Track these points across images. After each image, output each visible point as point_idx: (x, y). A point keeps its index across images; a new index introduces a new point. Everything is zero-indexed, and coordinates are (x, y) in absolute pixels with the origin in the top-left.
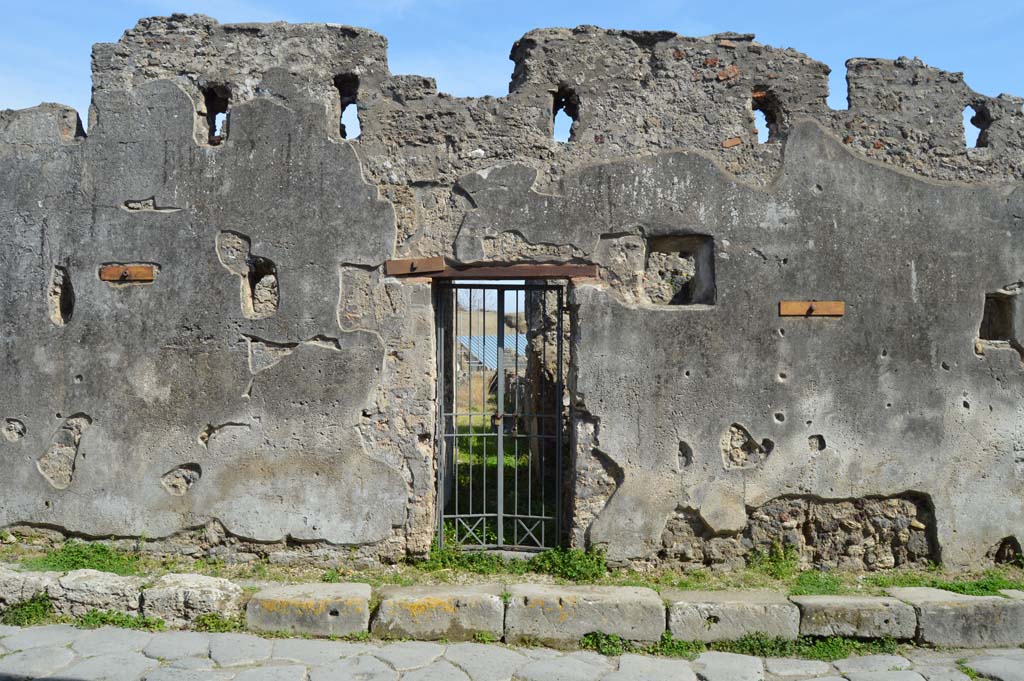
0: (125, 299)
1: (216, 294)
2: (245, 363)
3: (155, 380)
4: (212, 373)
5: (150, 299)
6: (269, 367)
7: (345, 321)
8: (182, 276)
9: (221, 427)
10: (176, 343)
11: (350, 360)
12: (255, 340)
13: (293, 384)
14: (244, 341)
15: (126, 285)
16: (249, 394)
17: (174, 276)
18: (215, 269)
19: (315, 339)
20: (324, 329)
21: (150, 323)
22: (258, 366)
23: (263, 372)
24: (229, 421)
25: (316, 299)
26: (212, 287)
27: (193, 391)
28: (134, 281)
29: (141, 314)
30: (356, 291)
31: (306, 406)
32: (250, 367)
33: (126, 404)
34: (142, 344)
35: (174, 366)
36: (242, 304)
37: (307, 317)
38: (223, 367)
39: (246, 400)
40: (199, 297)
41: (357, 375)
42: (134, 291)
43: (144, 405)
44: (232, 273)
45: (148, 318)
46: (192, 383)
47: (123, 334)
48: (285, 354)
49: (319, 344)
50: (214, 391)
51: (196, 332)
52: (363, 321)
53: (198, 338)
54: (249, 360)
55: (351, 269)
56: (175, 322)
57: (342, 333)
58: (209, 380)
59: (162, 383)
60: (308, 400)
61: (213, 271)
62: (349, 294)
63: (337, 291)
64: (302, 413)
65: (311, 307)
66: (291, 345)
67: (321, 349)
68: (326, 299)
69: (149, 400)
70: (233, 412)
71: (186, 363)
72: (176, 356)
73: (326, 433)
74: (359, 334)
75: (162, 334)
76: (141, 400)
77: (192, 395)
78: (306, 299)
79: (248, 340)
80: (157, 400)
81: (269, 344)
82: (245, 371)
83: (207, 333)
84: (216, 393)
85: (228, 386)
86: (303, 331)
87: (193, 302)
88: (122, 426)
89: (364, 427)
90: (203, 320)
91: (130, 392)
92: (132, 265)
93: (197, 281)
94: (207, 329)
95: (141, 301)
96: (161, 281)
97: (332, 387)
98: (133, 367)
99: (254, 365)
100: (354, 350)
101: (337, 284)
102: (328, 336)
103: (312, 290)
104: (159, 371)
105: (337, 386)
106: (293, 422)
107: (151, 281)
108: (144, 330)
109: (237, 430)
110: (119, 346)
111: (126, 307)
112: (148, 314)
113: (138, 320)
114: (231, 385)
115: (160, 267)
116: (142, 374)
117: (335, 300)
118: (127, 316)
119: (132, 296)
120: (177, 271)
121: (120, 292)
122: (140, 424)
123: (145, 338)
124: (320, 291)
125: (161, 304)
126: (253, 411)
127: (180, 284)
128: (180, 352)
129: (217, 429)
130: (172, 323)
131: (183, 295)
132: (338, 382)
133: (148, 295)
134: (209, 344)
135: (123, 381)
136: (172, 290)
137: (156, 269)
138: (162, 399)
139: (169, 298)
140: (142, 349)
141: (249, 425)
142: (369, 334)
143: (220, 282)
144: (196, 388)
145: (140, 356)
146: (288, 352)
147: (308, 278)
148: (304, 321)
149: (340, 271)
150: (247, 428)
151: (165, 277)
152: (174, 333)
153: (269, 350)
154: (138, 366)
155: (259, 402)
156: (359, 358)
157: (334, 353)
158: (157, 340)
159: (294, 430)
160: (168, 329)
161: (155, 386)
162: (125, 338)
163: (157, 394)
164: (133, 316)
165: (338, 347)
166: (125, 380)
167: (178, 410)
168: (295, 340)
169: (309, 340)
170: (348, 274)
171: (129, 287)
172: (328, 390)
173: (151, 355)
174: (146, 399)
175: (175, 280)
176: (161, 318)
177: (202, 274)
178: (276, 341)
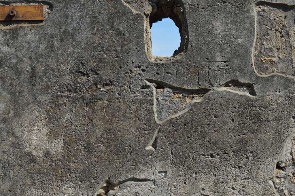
0: (11, 42)
1: (117, 35)
2: (150, 112)
3: (45, 131)
4: (111, 123)
5: (40, 42)
6: (177, 115)
7: (260, 64)
8: (77, 16)
9: (121, 183)
10: (69, 91)
11: (265, 107)
12: (160, 85)
13: (204, 134)
14: (148, 87)
15: (13, 26)
16: (154, 145)
17: (67, 17)
18: (115, 8)
19: (227, 85)
20: (238, 74)
21: (40, 68)
22: (164, 115)
23: (170, 122)
24: (130, 176)
25: (228, 40)
26: (112, 28)
27: (89, 144)
28: (22, 21)
29: (30, 58)
30: (272, 33)
31: (217, 159)
32: (156, 115)
33: (12, 159)
34: (30, 91)
35: (68, 116)
36: (146, 46)
37: (219, 60)
38: (124, 116)
39: (150, 153)
40: (97, 39)
41: (273, 124)
42: (21, 33)
43: (32, 159)
44: (135, 12)
45: (38, 62)
46: (88, 134)
47: (8, 81)
48: (194, 101)
49: (233, 90)
50: (113, 144)
51: (92, 77)
52: (280, 65)
53: (96, 84)
54: (155, 109)
55: (265, 8)
56: (68, 66)
57: (258, 78)
58: (107, 131)
59: (53, 135)
60: (219, 152)
61: (113, 10)
62: (264, 36)
63: (252, 32)
64: (213, 166)
65: (224, 49)
66: (201, 92)
67: (235, 95)
68: (240, 41)
69: (38, 154)
70: (135, 166)
71: (82, 112)
72: (69, 105)
73: (238, 187)
74: (276, 78)
75: (53, 80)
76: (30, 154)
77: (88, 148)
78: (217, 40)
79: (153, 86)
80: (47, 154)
81: (177, 90)
82: (150, 120)
83: (106, 78)
84: (116, 145)
85: (130, 137)
86: (214, 76)
87: (90, 44)
88: (8, 184)
89: (277, 181)
90: (102, 65)
91: (17, 145)
92: (18, 4)
93: (94, 21)
94: (106, 74)
95: (29, 43)
96: (53, 22)
97: (246, 137)
98: (20, 117)
99: (160, 113)
100: (270, 96)
101: (252, 24)
102: (242, 81)
103: (225, 31)
104: (50, 122)
105: (251, 136)
106: (203, 177)
107: (41, 21)
108: (33, 75)
109: (140, 187)
110: (4, 94)
111: (13, 50)
112: (37, 57)
113: (26, 65)
114: (132, 136)
115: (51, 7)
116: (31, 125)
117: (250, 41)
118: (14, 61)
119: (20, 39)
120: (71, 11)
121: (5, 34)
122: (28, 181)
123: (34, 85)
124: (234, 32)
125: (52, 47)
126: (158, 165)
127: (75, 24)
128: (74, 101)
129: (116, 185)
130: (66, 67)
131: (78, 37)
132: (253, 132)
133: (37, 38)
134: (108, 91)
135: (8, 132)
136: (65, 31)
137: (46, 8)
138: (53, 152)
139: (62, 40)
140: (30, 97)
141: (154, 181)
142: (287, 79)
143: (120, 23)
144: (93, 141)
145: (29, 105)
146: (198, 99)
147: (219, 17)
148: (216, 64)
149: (255, 10)
150: (151, 185)
151: (57, 16)
152: (67, 79)
153: (176, 97)
154: (26, 117)
155: (165, 155)
156: (275, 105)
157: (248, 99)
158: (48, 88)
159: (203, 185)
160: (62, 75)
161: (45, 138)
162: (11, 84)
163: (48, 146)
164: (20, 60)
165: (253, 93)
166: (11, 132)
167: (72, 164)
168: (206, 86)
169: (221, 86)
170: (263, 14)
171: (16, 29)
172: (241, 141)
173: (41, 104)
174: (35, 153)
175: (69, 20)
176: (52, 62)
177: (100, 13)
178: (185, 87)
